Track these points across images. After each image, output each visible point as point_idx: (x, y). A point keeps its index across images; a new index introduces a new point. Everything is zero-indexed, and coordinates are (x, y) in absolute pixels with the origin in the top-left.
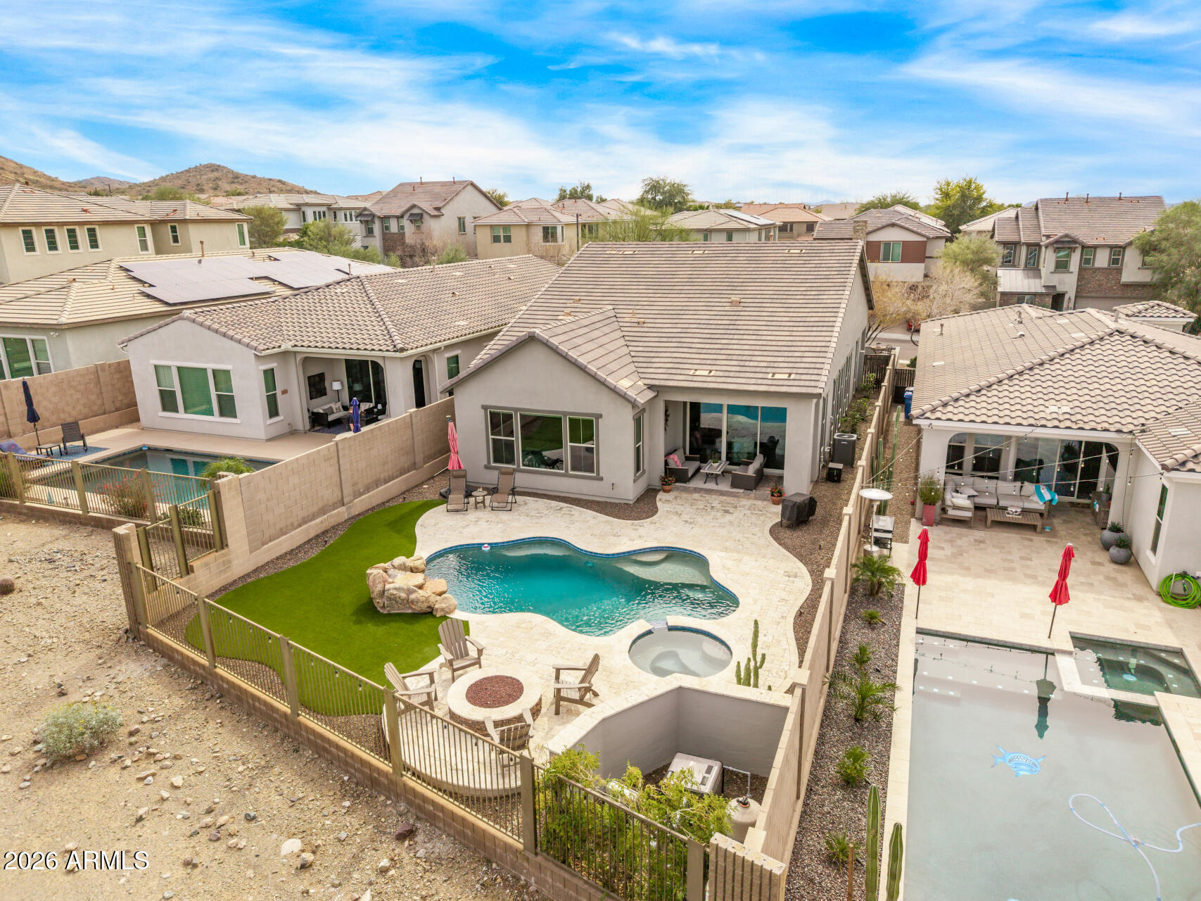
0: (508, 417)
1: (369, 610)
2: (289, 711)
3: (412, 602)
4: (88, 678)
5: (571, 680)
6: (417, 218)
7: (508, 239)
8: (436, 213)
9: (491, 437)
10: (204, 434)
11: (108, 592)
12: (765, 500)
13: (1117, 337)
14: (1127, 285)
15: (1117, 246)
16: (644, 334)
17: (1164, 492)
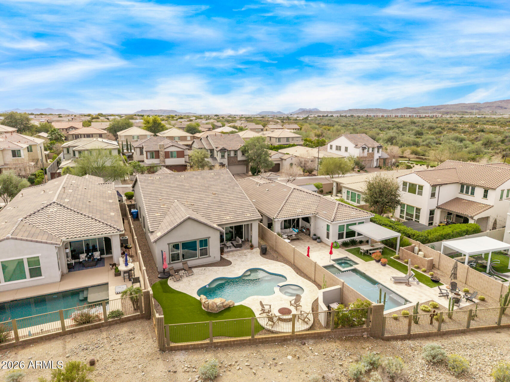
0: (178, 245)
2: (250, 338)
3: (225, 306)
4: (173, 366)
12: (248, 249)
13: (295, 190)
14: (239, 161)
15: (235, 150)
16: (198, 208)
17: (328, 226)
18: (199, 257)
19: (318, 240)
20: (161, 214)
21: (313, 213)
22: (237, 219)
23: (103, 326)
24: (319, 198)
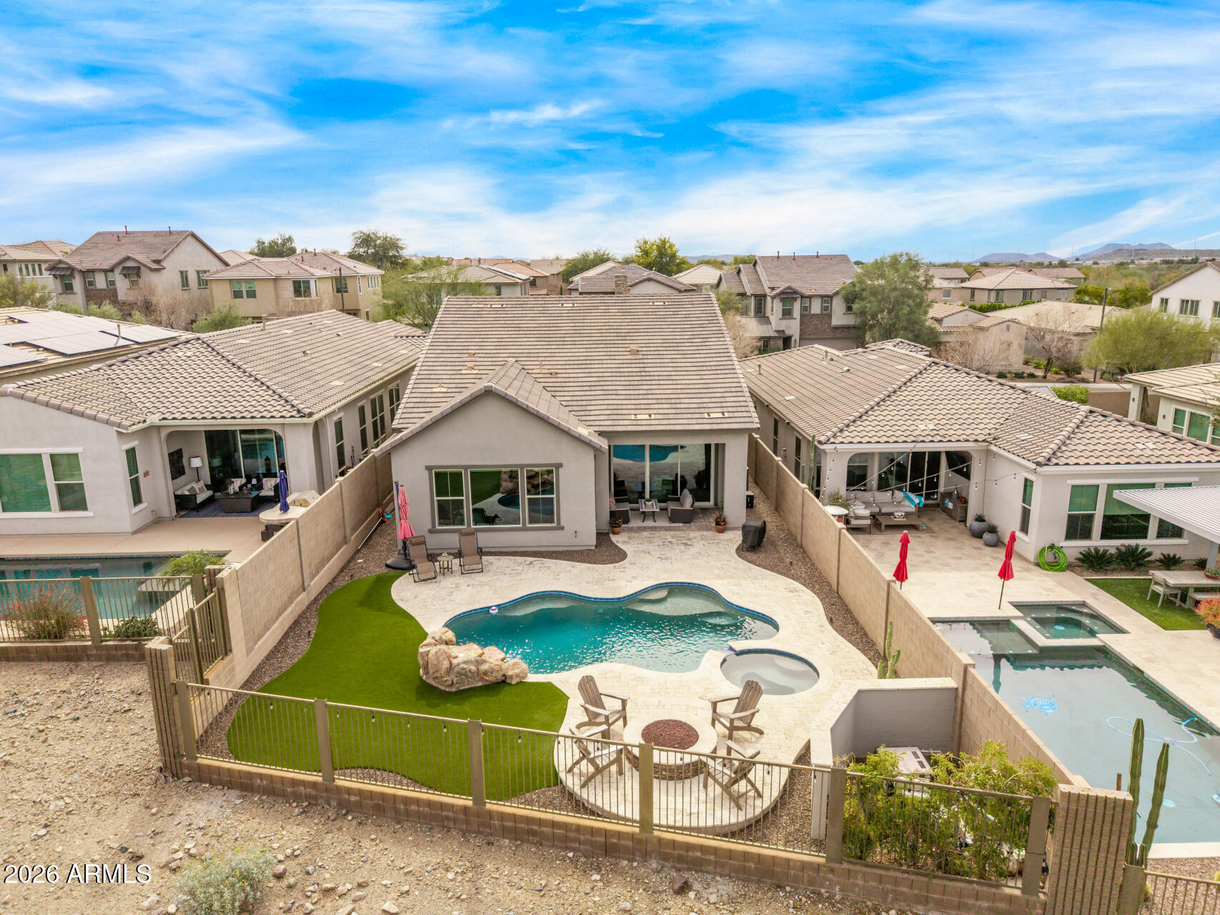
0: (457, 476)
2: (470, 803)
3: (485, 673)
4: (155, 833)
6: (132, 271)
8: (155, 266)
9: (436, 498)
11: (95, 731)
12: (709, 530)
13: (935, 368)
14: (836, 328)
15: (827, 296)
16: (563, 384)
17: (1028, 484)
18: (524, 524)
19: (987, 536)
20: (450, 390)
21: (981, 438)
22: (672, 422)
23: (89, 658)
24: (1023, 396)
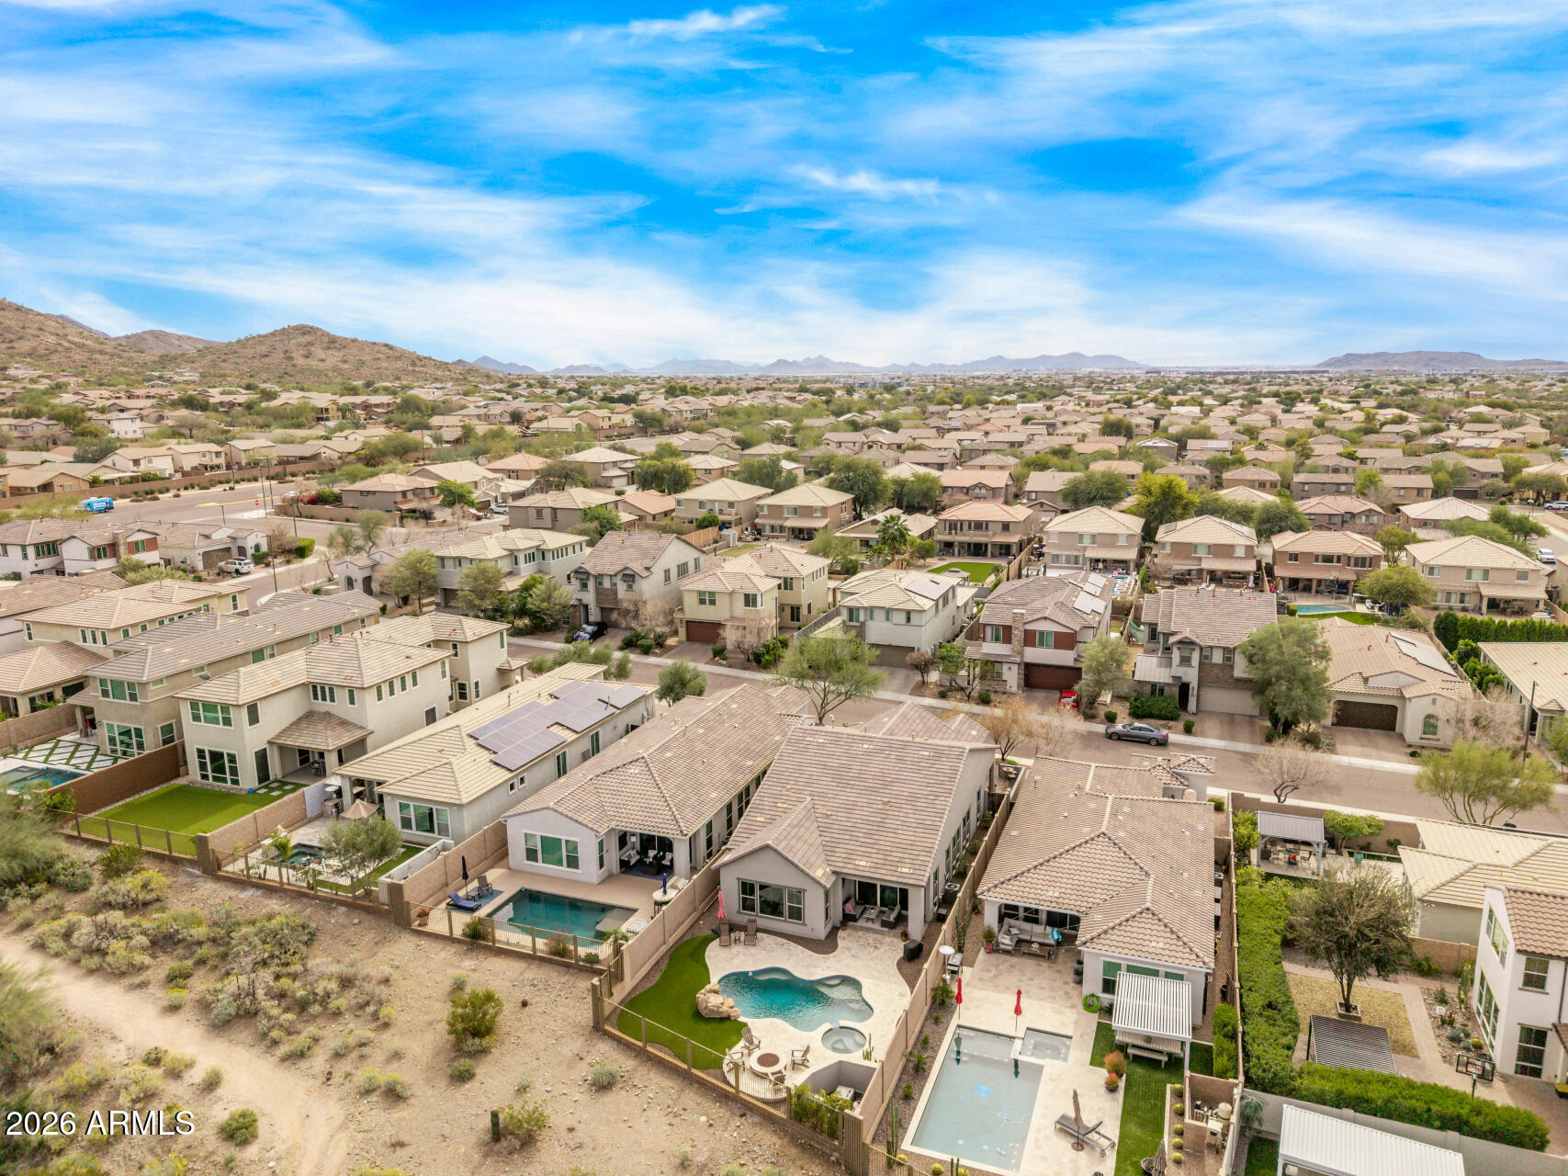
0: (752, 886)
1: (698, 1015)
2: (687, 1068)
3: (721, 1012)
4: (588, 1051)
5: (798, 1056)
6: (630, 578)
7: (713, 602)
8: (645, 573)
9: (741, 896)
10: (553, 878)
12: (897, 938)
14: (1239, 680)
15: (1228, 649)
16: (830, 826)
18: (786, 918)
20: (765, 821)
21: (1082, 910)
22: (877, 871)
23: (573, 969)
24: (1141, 876)
